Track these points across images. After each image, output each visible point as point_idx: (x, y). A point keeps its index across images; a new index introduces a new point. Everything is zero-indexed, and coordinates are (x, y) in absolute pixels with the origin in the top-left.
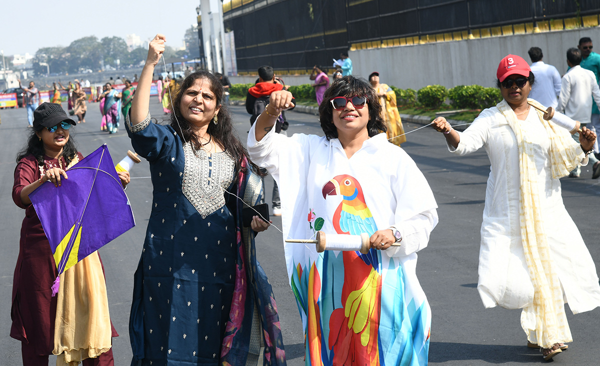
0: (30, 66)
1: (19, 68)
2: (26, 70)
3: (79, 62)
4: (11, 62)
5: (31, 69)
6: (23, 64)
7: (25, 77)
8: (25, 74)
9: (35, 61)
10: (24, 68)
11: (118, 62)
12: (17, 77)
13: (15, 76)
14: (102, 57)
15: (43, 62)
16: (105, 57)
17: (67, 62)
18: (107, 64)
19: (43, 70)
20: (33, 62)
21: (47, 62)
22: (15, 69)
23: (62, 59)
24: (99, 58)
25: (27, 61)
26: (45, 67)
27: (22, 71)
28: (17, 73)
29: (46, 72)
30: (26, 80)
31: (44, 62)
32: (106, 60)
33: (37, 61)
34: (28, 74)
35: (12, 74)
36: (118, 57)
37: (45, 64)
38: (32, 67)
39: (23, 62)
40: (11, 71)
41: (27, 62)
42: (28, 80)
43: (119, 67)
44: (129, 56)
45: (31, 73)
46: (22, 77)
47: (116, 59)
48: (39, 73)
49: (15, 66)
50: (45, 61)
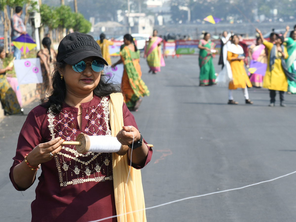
0: (168, 9)
1: (154, 11)
2: (162, 14)
3: (227, 8)
4: (145, 3)
5: (168, 14)
6: (158, 6)
7: (161, 23)
8: (160, 19)
9: (173, 4)
10: (160, 11)
11: (275, 12)
12: (151, 22)
13: (148, 21)
14: (256, 4)
15: (183, 5)
16: (260, 5)
17: (212, 8)
18: (261, 14)
19: (183, 16)
20: (171, 4)
21: (188, 6)
22: (149, 13)
23: (206, 4)
24: (251, 6)
25: (165, 2)
26: (185, 13)
27: (157, 15)
28: (151, 17)
29: (185, 19)
30: (161, 26)
31: (185, 6)
32: (261, 9)
33: (176, 4)
34: (163, 20)
35: (144, 17)
36: (276, 6)
37: (185, 8)
38: (169, 11)
39: (160, 3)
40: (143, 15)
41: (164, 4)
42: (164, 27)
43: (276, 18)
44: (289, 6)
45: (168, 18)
46: (157, 22)
47: (272, 8)
48: (177, 19)
49: (149, 8)
50: (186, 4)
